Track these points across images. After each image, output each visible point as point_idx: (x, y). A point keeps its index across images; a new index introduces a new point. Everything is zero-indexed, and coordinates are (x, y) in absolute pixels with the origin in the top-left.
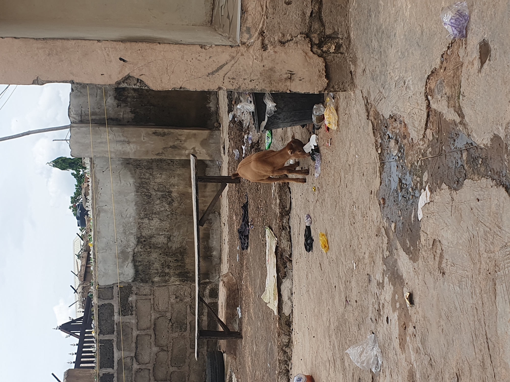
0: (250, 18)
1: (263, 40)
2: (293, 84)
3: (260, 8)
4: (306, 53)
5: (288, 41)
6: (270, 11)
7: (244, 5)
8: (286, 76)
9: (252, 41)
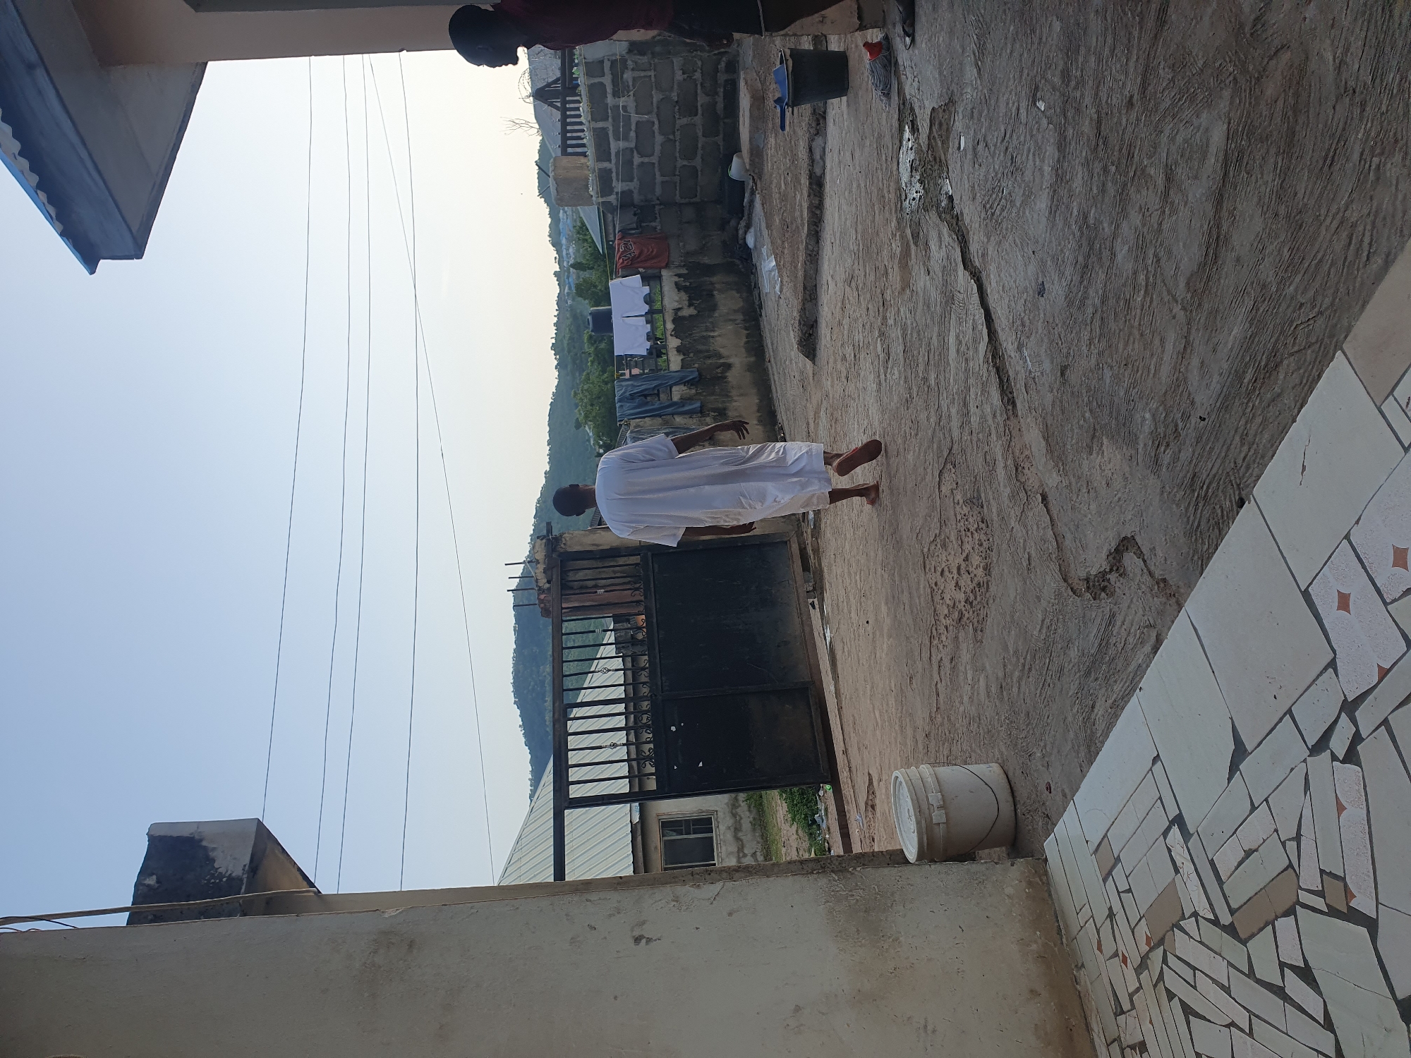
2: (825, 27)
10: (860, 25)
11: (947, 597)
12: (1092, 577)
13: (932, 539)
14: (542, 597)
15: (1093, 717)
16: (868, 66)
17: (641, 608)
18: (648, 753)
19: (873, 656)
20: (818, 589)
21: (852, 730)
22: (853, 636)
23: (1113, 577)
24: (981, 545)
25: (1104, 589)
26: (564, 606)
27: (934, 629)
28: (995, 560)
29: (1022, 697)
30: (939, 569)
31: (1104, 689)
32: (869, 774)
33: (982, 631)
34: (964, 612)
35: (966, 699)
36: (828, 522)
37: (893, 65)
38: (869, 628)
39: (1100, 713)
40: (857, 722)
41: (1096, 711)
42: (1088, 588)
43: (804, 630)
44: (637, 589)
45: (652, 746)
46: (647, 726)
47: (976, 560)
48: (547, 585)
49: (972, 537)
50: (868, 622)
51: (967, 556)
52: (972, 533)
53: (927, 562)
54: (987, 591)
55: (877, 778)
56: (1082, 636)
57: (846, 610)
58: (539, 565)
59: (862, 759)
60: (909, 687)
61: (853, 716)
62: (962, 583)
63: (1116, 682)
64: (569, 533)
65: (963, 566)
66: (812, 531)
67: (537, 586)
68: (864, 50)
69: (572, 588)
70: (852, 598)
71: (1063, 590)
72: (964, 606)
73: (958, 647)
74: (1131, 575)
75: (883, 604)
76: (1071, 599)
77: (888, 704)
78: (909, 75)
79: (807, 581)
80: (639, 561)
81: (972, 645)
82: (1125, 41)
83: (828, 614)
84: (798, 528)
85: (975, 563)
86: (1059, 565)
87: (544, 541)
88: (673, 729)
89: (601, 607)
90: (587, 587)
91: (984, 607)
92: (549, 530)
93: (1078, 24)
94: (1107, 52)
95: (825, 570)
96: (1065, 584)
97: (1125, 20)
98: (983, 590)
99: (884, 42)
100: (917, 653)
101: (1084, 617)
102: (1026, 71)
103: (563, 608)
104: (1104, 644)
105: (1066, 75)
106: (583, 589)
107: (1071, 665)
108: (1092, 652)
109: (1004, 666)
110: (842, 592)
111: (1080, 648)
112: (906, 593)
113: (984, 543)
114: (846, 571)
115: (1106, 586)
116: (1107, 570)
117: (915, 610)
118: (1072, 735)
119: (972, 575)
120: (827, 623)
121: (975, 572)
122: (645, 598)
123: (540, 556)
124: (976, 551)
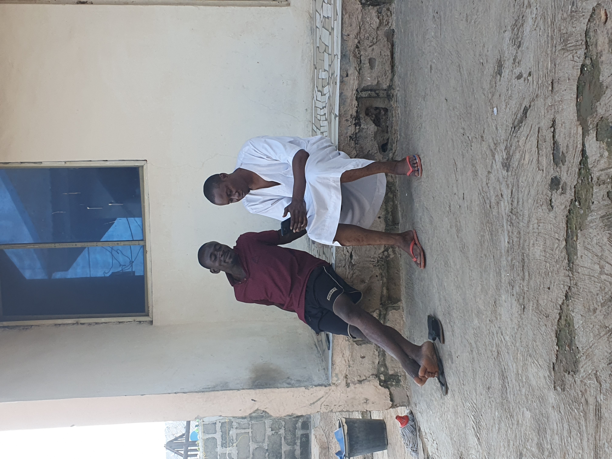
0: (337, 368)
1: (346, 381)
2: (368, 406)
3: (344, 362)
4: (376, 387)
5: (364, 380)
6: (351, 363)
7: (333, 360)
8: (363, 402)
9: (339, 382)
10: (392, 405)
16: (400, 432)
37: (417, 431)
68: (396, 420)
78: (430, 439)
82: (576, 427)
93: (542, 414)
94: (565, 434)
97: (573, 413)
99: (410, 416)
102: (511, 443)
105: (540, 446)
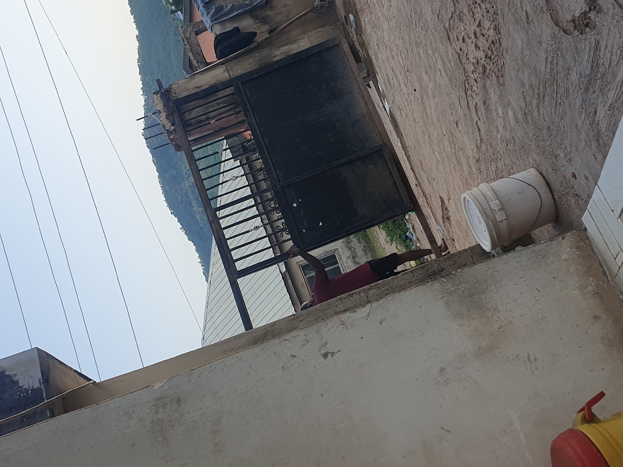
11: (471, 57)
12: (577, 18)
13: (450, 16)
14: (172, 137)
15: (597, 119)
17: (246, 125)
18: (282, 227)
19: (425, 114)
20: (371, 74)
21: (421, 171)
22: (406, 103)
23: (592, 15)
24: (488, 12)
25: (587, 25)
26: (190, 139)
27: (466, 83)
28: (501, 21)
29: (542, 117)
30: (461, 38)
31: (601, 99)
32: (440, 197)
33: (502, 77)
34: (486, 65)
35: (500, 128)
36: (366, 20)
38: (417, 94)
39: (601, 116)
40: (424, 164)
41: (598, 114)
42: (575, 27)
43: (368, 108)
44: (238, 113)
45: (283, 221)
46: (275, 209)
47: (487, 24)
48: (173, 128)
49: (480, 7)
50: (415, 90)
51: (480, 22)
52: (479, 4)
53: (450, 35)
54: (500, 46)
55: (447, 198)
56: (577, 64)
57: (396, 85)
58: (161, 114)
59: (433, 188)
60: (456, 130)
61: (419, 160)
62: (480, 44)
63: (609, 91)
64: (175, 84)
65: (478, 31)
66: (356, 30)
67: (165, 130)
69: (191, 125)
70: (398, 74)
71: (557, 33)
72: (485, 61)
73: (487, 93)
74: (606, 11)
75: (424, 73)
76: (564, 38)
77: (444, 146)
79: (361, 70)
80: (233, 91)
81: (497, 89)
83: (383, 90)
84: (345, 30)
85: (487, 26)
86: (550, 14)
87: (159, 95)
88: (295, 205)
89: (216, 133)
90: (201, 121)
91: (501, 58)
92: (160, 86)
95: (373, 57)
96: (557, 28)
98: (497, 45)
100: (457, 104)
101: (576, 49)
103: (189, 142)
104: (595, 65)
106: (200, 124)
107: (574, 86)
108: (587, 73)
109: (524, 98)
110: (390, 73)
111: (578, 73)
112: (439, 62)
113: (490, 10)
114: (389, 55)
115: (588, 23)
116: (587, 10)
117: (449, 73)
118: (583, 135)
119: (486, 36)
120: (384, 97)
121: (488, 33)
122: (247, 117)
123: (160, 106)
124: (486, 18)
